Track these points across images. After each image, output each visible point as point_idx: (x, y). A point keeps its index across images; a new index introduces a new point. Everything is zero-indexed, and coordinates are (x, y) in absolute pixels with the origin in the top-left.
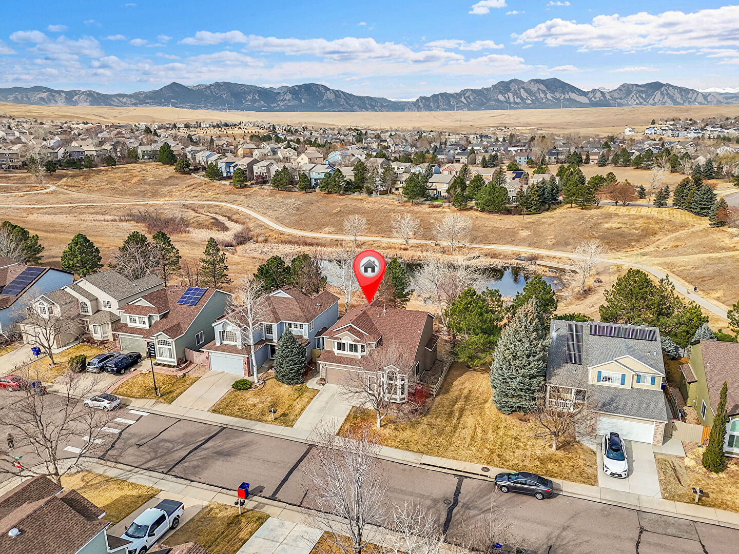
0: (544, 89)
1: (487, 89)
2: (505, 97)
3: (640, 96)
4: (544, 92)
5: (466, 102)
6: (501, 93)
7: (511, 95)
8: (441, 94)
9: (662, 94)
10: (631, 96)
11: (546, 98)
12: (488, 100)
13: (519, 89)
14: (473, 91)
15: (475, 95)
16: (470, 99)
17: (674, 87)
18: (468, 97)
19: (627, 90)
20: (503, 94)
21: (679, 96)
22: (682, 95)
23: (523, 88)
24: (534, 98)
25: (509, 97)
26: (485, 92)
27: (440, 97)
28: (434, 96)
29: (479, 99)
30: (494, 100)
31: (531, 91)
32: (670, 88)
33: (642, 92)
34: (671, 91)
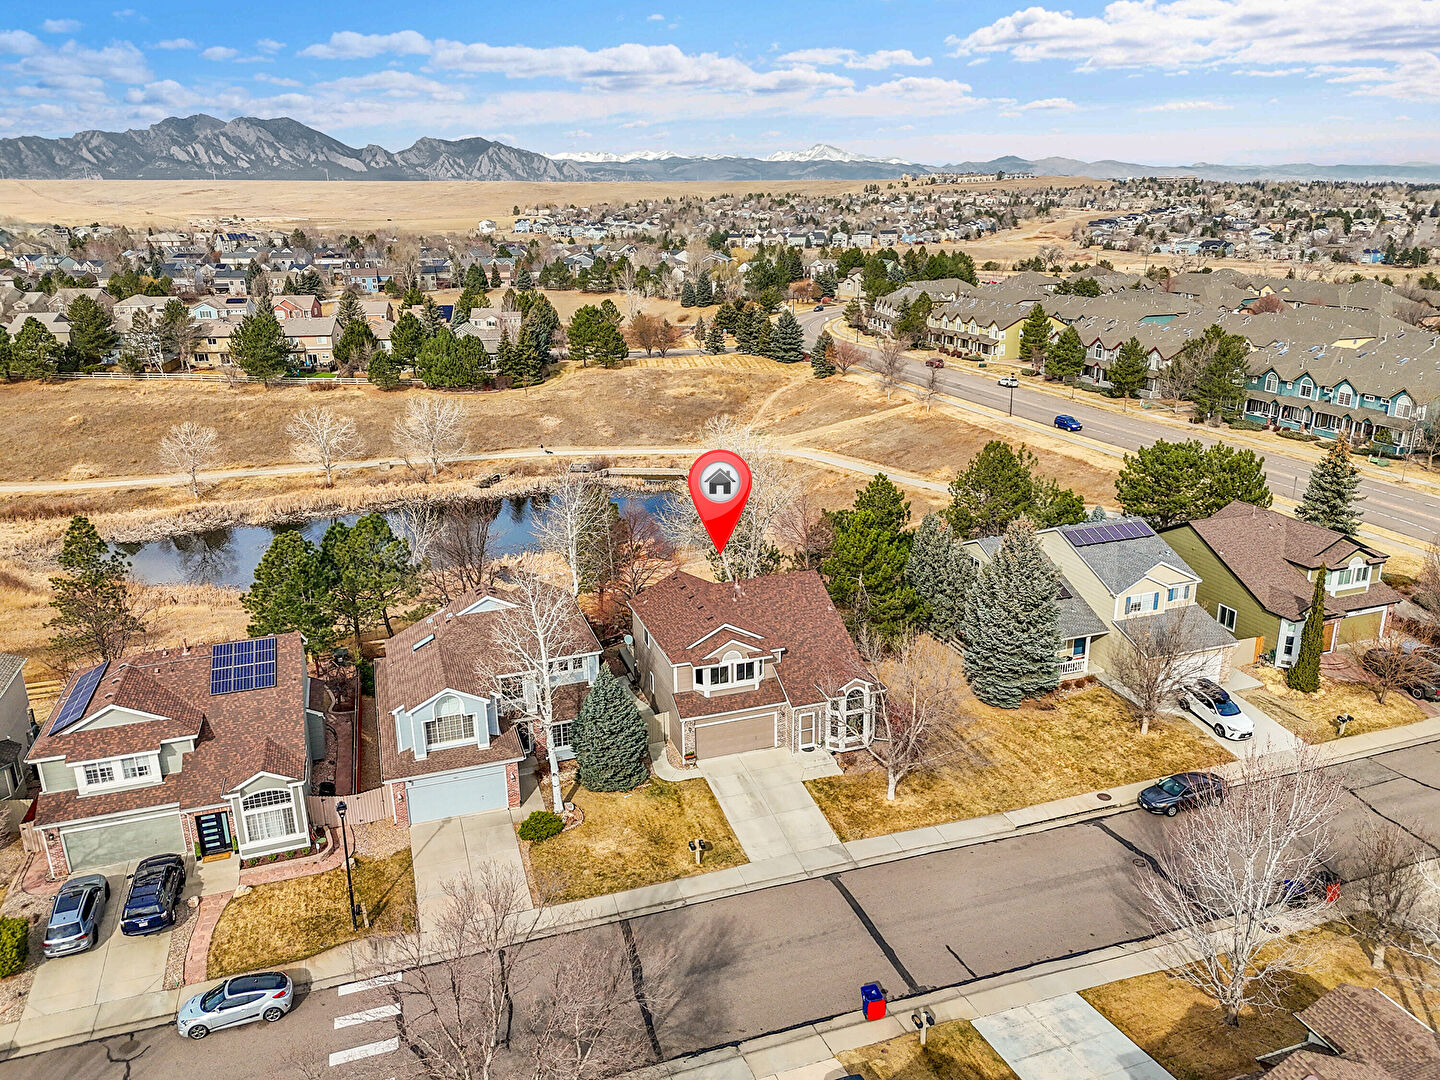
0: (271, 139)
1: (141, 133)
2: (188, 153)
3: (454, 161)
4: (271, 145)
5: (94, 161)
6: (176, 143)
7: (200, 148)
8: (23, 139)
9: (491, 159)
10: (440, 162)
11: (279, 157)
12: (150, 158)
13: (217, 137)
14: (110, 137)
15: (115, 146)
16: (104, 155)
17: (509, 149)
18: (98, 148)
19: (430, 150)
20: (180, 145)
21: (519, 165)
22: (523, 164)
23: (225, 135)
24: (253, 157)
25: (196, 153)
26: (138, 139)
27: (21, 145)
29: (125, 154)
30: (163, 158)
31: (244, 143)
32: (502, 150)
33: (454, 155)
34: (504, 155)
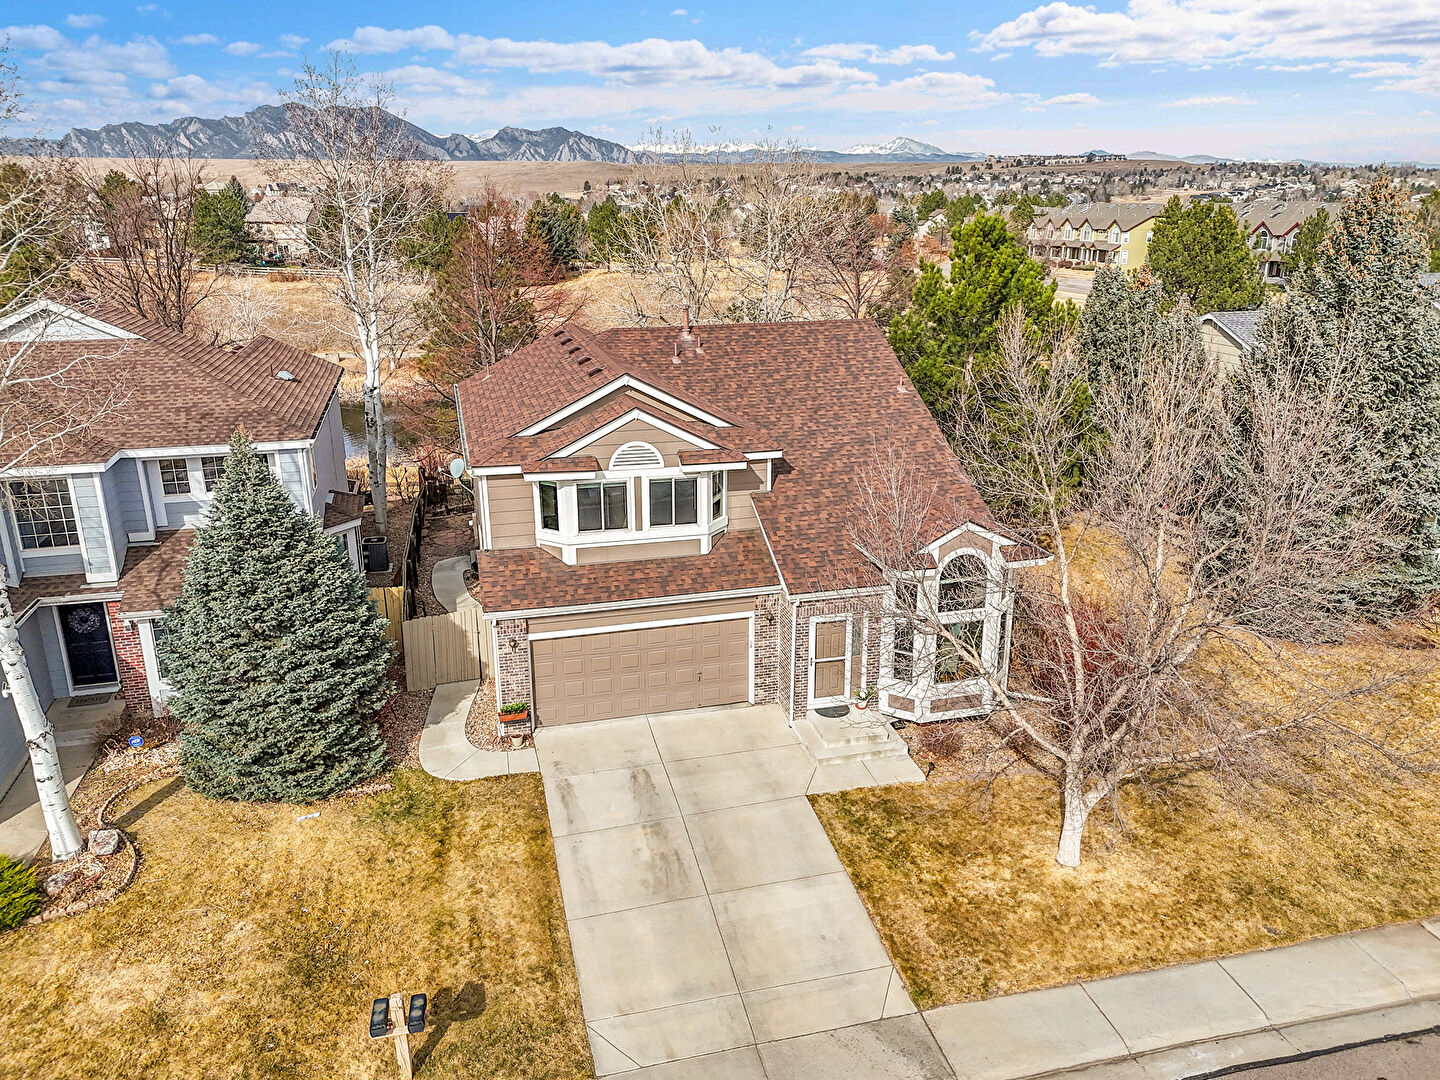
1: (235, 120)
2: (280, 140)
3: (536, 151)
5: (191, 146)
6: (269, 130)
7: (291, 136)
8: (125, 125)
9: (571, 149)
10: (522, 151)
12: (243, 144)
14: (205, 123)
15: (211, 133)
16: (200, 140)
17: (590, 139)
18: (195, 134)
19: (510, 139)
20: (272, 132)
21: (599, 155)
22: (603, 154)
25: (287, 140)
26: (233, 126)
27: (124, 131)
28: (108, 129)
29: (221, 141)
30: (256, 145)
32: (583, 140)
33: (536, 144)
34: (585, 146)
